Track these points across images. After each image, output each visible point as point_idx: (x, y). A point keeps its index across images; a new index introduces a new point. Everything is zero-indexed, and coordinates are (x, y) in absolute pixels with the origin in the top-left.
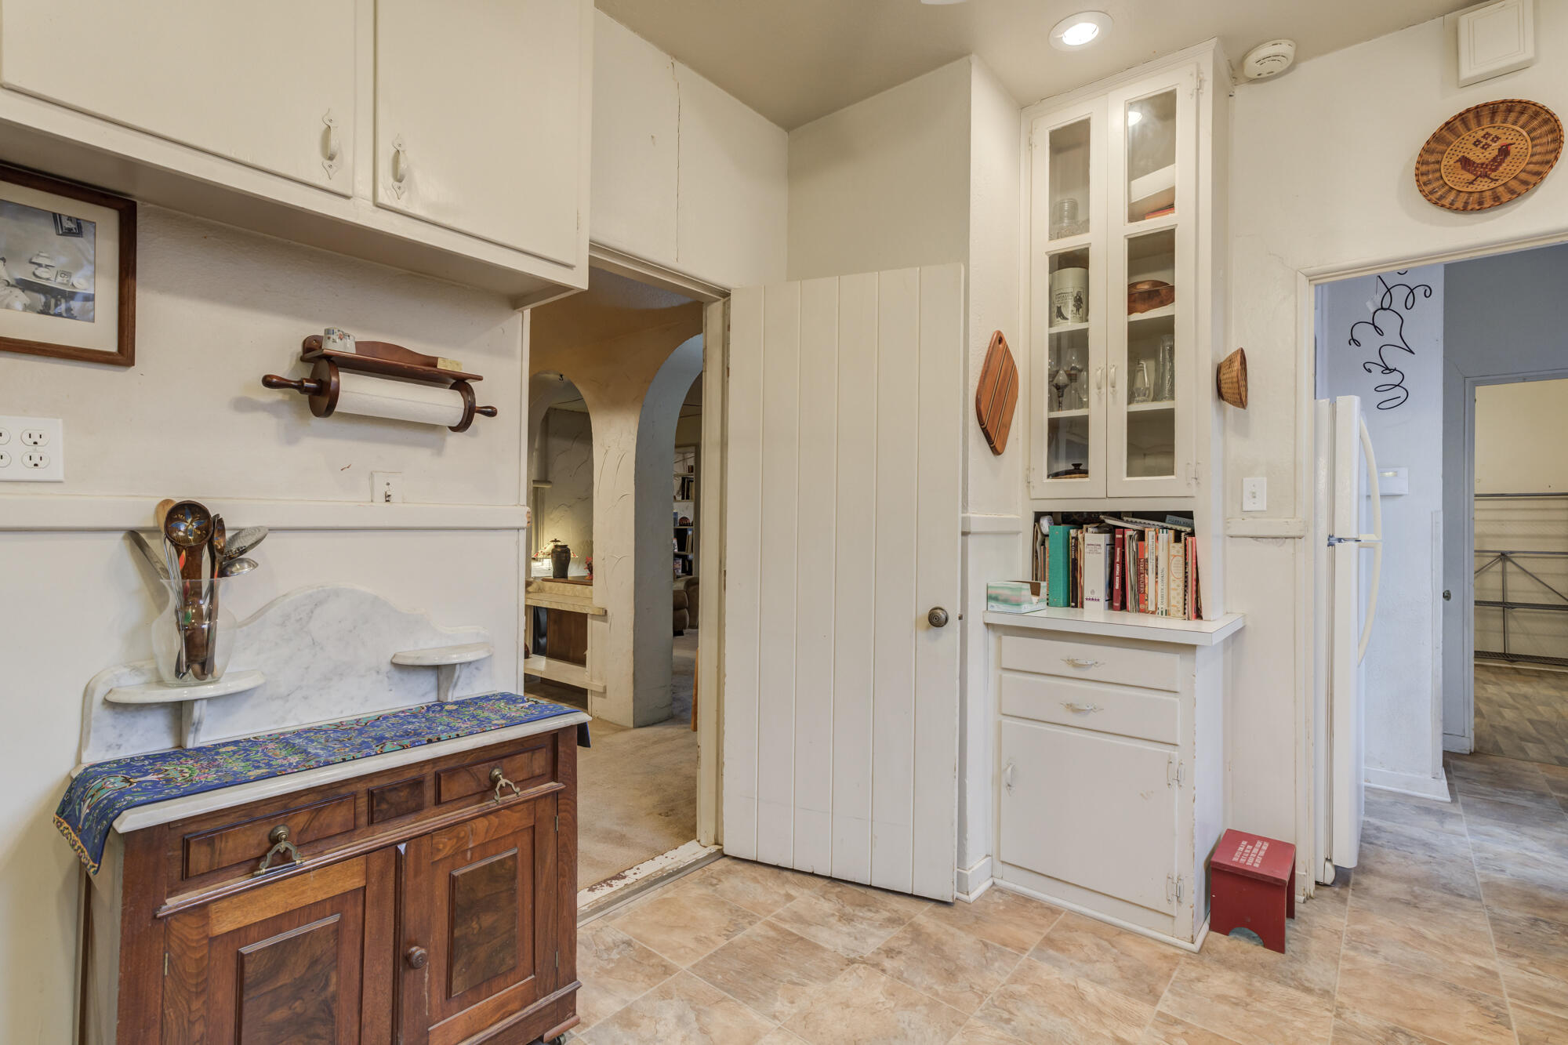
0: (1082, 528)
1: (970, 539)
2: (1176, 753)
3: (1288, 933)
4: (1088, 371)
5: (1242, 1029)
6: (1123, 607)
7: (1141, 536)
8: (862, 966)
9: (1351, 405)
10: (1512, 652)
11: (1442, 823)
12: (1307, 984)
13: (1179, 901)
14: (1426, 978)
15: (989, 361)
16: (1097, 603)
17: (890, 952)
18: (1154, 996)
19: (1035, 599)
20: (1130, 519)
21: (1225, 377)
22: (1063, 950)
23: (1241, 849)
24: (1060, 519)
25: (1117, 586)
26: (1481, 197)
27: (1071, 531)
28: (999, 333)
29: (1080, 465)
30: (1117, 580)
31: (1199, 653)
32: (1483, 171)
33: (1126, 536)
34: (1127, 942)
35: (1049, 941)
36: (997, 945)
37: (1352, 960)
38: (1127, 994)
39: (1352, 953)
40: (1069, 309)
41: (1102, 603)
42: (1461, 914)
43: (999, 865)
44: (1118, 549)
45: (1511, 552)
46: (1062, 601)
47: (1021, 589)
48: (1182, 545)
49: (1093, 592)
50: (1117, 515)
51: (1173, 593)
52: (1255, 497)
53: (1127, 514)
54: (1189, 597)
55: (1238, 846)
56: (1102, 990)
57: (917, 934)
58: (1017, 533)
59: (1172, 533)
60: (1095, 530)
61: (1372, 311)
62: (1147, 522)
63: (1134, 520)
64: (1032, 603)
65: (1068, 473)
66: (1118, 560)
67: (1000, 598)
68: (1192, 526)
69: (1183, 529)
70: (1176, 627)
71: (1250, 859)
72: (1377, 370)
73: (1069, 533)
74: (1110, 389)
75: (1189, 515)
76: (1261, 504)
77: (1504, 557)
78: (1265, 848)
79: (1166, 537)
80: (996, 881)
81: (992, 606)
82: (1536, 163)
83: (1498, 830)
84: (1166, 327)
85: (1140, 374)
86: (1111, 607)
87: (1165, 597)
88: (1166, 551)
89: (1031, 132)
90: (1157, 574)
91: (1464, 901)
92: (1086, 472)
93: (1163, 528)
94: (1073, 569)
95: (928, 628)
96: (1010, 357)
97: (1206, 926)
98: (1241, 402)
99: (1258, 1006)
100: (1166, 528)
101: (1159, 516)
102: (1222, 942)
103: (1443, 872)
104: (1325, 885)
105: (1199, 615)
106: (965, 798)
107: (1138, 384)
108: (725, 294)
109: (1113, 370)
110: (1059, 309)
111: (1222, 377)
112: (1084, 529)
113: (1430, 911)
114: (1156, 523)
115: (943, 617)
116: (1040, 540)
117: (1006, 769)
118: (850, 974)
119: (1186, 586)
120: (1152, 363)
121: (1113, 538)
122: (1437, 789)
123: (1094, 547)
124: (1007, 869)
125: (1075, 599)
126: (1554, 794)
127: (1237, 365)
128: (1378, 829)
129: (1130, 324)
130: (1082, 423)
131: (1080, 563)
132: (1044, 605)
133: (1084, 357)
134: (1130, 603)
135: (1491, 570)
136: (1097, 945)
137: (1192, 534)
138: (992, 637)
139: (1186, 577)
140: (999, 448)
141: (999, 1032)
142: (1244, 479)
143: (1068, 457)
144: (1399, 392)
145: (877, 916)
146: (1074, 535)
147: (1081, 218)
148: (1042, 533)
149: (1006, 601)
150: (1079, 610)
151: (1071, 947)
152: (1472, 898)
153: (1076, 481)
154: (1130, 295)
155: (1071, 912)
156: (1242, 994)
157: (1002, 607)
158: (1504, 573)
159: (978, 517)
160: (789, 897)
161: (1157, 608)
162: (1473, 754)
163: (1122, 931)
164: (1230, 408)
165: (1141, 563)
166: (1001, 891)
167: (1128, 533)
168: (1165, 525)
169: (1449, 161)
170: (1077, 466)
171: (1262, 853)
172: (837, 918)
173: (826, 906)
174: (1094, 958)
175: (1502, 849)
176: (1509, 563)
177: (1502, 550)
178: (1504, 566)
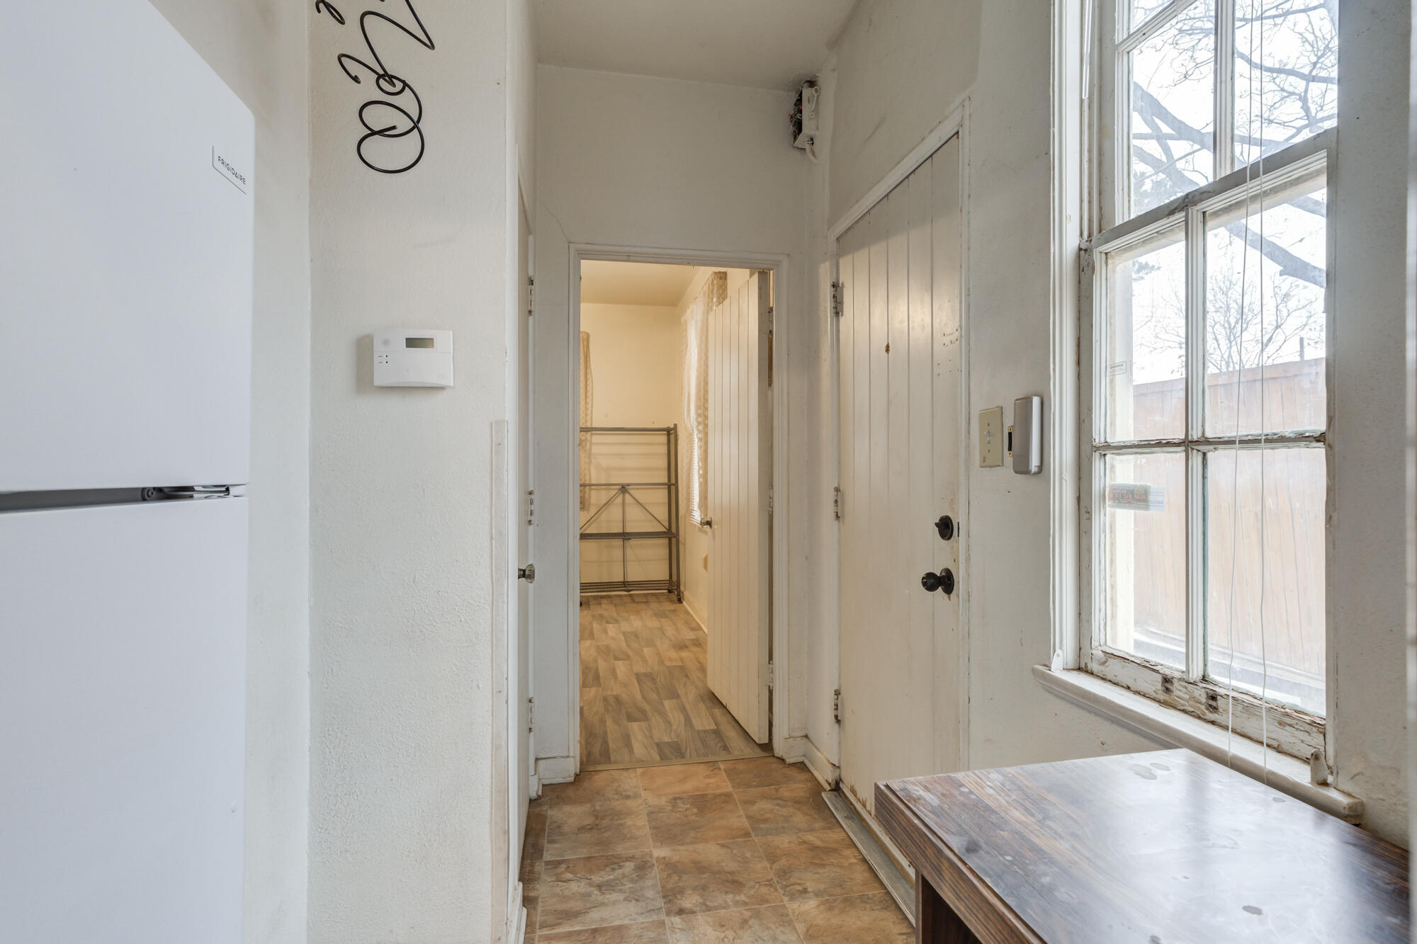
10: (629, 579)
45: (628, 485)
77: (624, 489)
135: (615, 502)
158: (624, 505)
176: (627, 495)
177: (623, 482)
178: (624, 498)
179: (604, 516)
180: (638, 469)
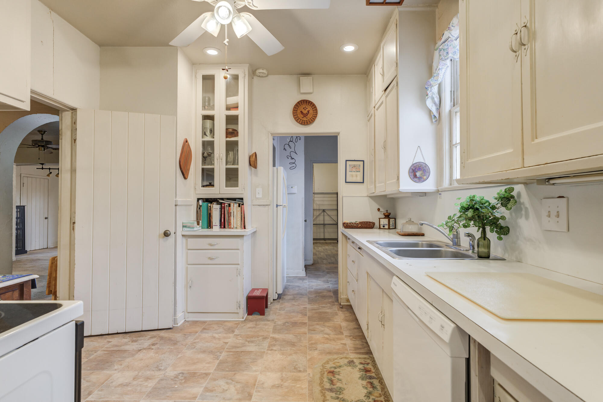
0: (212, 203)
1: (177, 207)
2: (238, 266)
3: (265, 311)
4: (214, 154)
5: (254, 332)
6: (224, 227)
7: (229, 205)
8: (144, 350)
9: (281, 169)
11: (303, 281)
12: (269, 320)
13: (240, 308)
14: (293, 312)
15: (183, 148)
16: (217, 226)
17: (153, 345)
18: (233, 332)
19: (198, 226)
20: (226, 200)
21: (252, 160)
22: (208, 330)
23: (255, 292)
24: (205, 201)
25: (223, 221)
26: (305, 122)
27: (209, 204)
28: (186, 139)
29: (211, 183)
30: (223, 219)
31: (245, 238)
32: (305, 115)
33: (225, 205)
34: (226, 324)
35: (204, 329)
36: (188, 334)
37: (279, 313)
38: (226, 333)
39: (279, 312)
40: (208, 133)
41: (218, 227)
42: (303, 299)
43: (187, 314)
44: (223, 210)
45: (325, 209)
46: (206, 227)
47: (194, 223)
48: (240, 208)
49: (215, 223)
50: (222, 199)
51: (238, 222)
52: (259, 194)
53: (225, 199)
54: (242, 223)
55: (255, 291)
56: (220, 335)
57: (162, 338)
58: (191, 205)
59: (238, 204)
60: (216, 204)
61: (289, 141)
62: (231, 201)
63: (227, 200)
64: (197, 227)
65: (207, 186)
66: (223, 213)
67: (187, 226)
68: (243, 202)
69: (241, 203)
70: (239, 231)
71: (257, 293)
72: (290, 158)
73: (208, 205)
74: (221, 160)
75: (242, 199)
76: (260, 196)
77: (324, 211)
78: (261, 290)
79: (236, 205)
80: (186, 319)
81: (184, 229)
82: (314, 116)
83: (314, 280)
84: (236, 143)
85: (229, 155)
86: (221, 227)
87: (236, 223)
88: (236, 210)
89: (196, 73)
90: (234, 216)
91: (304, 296)
92: (213, 186)
93: (235, 203)
94: (210, 216)
95: (163, 237)
96: (190, 147)
97: (247, 315)
98: (255, 167)
99: (258, 327)
100: (236, 203)
101: (234, 199)
102: (250, 317)
103: (301, 291)
104: (276, 300)
105: (245, 228)
106: (176, 293)
107: (228, 160)
108: (74, 110)
109: (222, 155)
110: (205, 132)
111: (251, 160)
112: (213, 204)
113: (297, 299)
114: (234, 201)
115: (169, 233)
116: (199, 207)
117: (189, 282)
118: (141, 353)
119: (241, 220)
120: (232, 153)
121: (221, 206)
122: (303, 273)
123: (216, 209)
124: (190, 314)
125: (210, 226)
126: (326, 270)
127: (254, 157)
128: (289, 285)
129: (227, 141)
130: (212, 170)
131: (212, 214)
132: (200, 228)
133: (213, 149)
134: (226, 226)
135: (321, 215)
136: (218, 326)
137: (243, 204)
138: (184, 240)
139: (241, 217)
140: (186, 177)
141: (192, 351)
142: (257, 189)
143: (207, 180)
144: (294, 165)
145: (146, 338)
146: (210, 206)
147: (211, 104)
148: (199, 205)
149: (189, 227)
150: (211, 229)
151: (211, 329)
152: (306, 295)
153: (211, 188)
154: (226, 132)
155: (210, 321)
156: (255, 326)
157: (188, 229)
158: (324, 215)
159: (180, 200)
160: (109, 342)
161: (234, 227)
162: (312, 264)
163: (225, 321)
164: (253, 168)
165: (229, 213)
166: (188, 322)
167: (226, 205)
168: (236, 202)
169: (299, 111)
170: (210, 183)
171: (260, 292)
172: (131, 342)
173: (125, 340)
174: (217, 329)
175: (313, 284)
177: (324, 209)
178: (324, 214)
179: (318, 219)
180: (328, 205)
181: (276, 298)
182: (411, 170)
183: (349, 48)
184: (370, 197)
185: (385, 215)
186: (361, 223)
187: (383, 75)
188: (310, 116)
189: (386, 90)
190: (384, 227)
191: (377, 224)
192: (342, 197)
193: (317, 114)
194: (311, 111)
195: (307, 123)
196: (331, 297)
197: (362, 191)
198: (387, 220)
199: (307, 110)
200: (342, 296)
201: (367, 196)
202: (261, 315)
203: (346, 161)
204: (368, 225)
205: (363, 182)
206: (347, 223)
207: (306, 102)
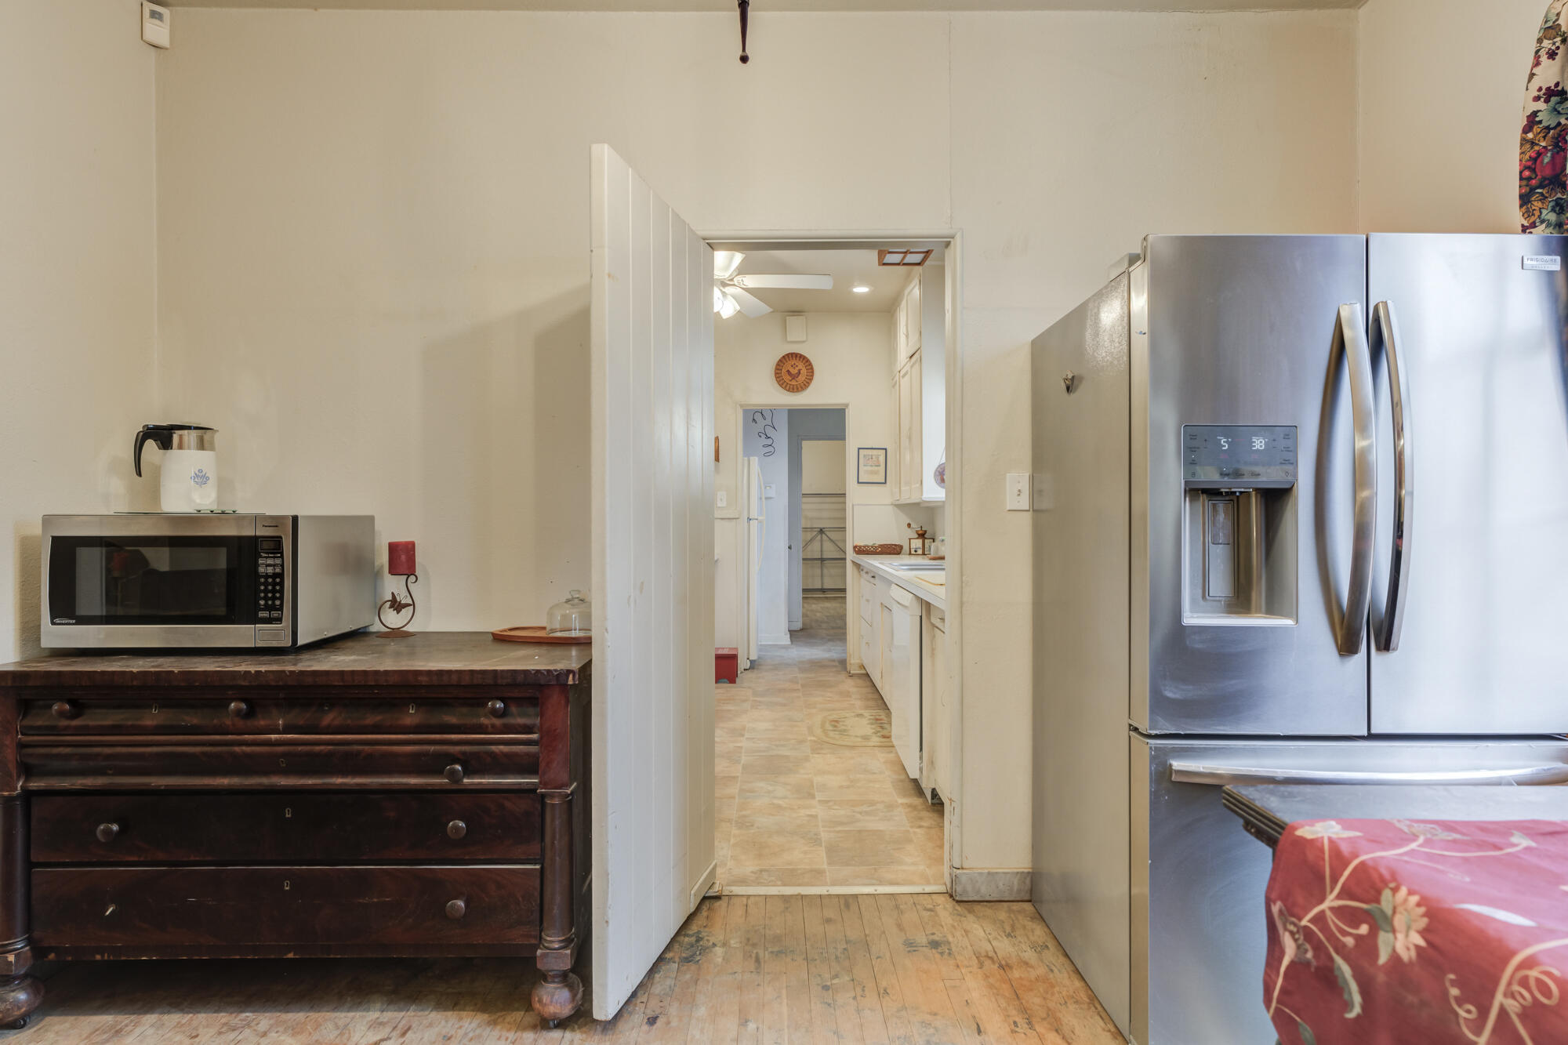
5: (727, 696)
9: (755, 460)
10: (825, 587)
11: (787, 650)
26: (793, 387)
32: (794, 377)
45: (824, 528)
52: (722, 501)
55: (719, 650)
71: (723, 653)
72: (763, 436)
76: (724, 504)
77: (821, 531)
78: (727, 650)
82: (808, 379)
83: (806, 648)
91: (791, 666)
98: (717, 459)
99: (729, 691)
103: (786, 661)
113: (780, 668)
122: (786, 640)
126: (824, 637)
128: (767, 653)
135: (816, 538)
144: (771, 448)
152: (794, 665)
156: (725, 692)
158: (822, 541)
162: (801, 630)
169: (784, 371)
175: (805, 653)
176: (824, 535)
177: (821, 526)
178: (822, 538)
179: (809, 548)
180: (830, 519)
181: (748, 667)
182: (937, 473)
183: (861, 290)
184: (896, 505)
185: (919, 535)
186: (881, 546)
187: (907, 336)
188: (802, 378)
189: (911, 357)
190: (916, 551)
191: (906, 548)
192: (853, 505)
193: (812, 376)
194: (804, 371)
195: (798, 389)
196: (835, 666)
197: (882, 496)
198: (921, 541)
199: (797, 368)
200: (853, 661)
201: (892, 504)
202: (731, 682)
203: (859, 449)
204: (893, 550)
205: (885, 483)
206: (860, 547)
207: (796, 356)
